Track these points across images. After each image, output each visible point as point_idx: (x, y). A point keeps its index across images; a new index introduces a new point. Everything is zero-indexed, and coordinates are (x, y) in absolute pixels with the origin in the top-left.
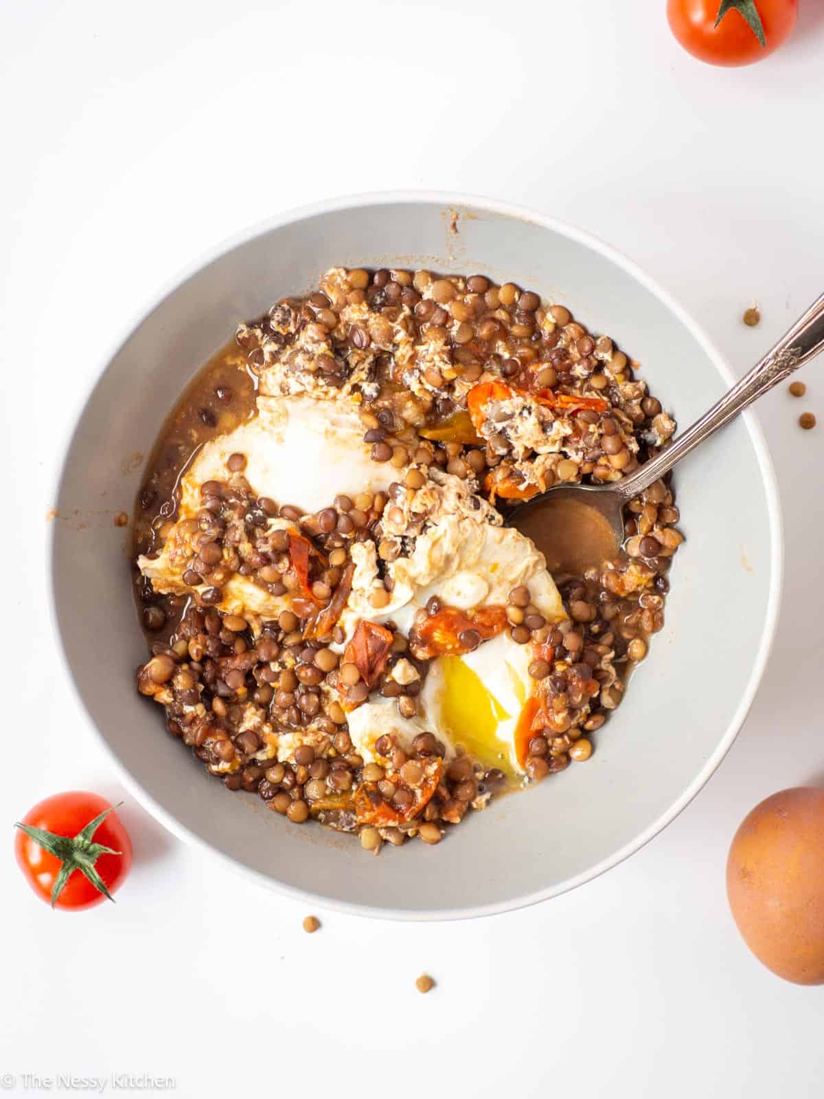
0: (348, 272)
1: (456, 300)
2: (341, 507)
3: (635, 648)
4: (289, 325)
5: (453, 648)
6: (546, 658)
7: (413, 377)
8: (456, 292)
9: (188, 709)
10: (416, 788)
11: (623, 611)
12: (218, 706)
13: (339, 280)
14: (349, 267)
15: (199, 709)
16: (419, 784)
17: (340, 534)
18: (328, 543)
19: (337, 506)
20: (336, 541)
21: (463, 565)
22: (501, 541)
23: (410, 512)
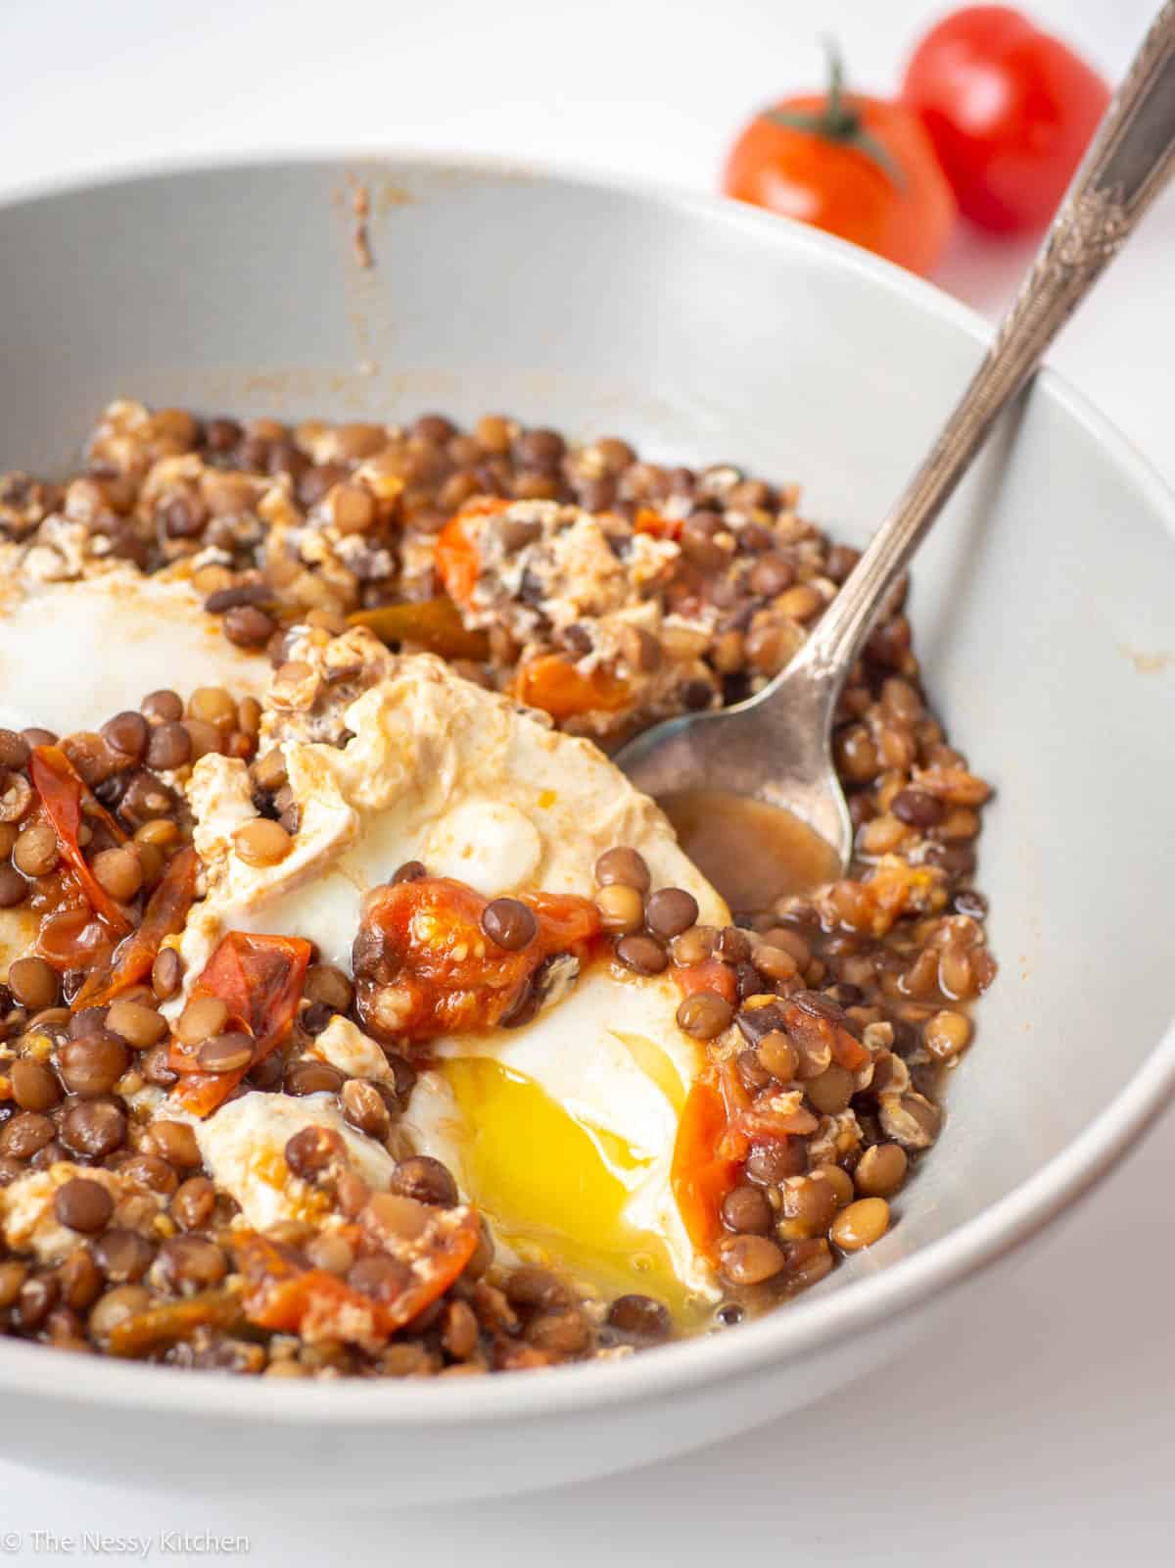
2: (157, 712)
3: (943, 1033)
5: (470, 956)
6: (717, 987)
10: (413, 1255)
11: (889, 967)
16: (420, 1243)
17: (156, 774)
18: (128, 796)
19: (148, 713)
20: (149, 792)
21: (469, 780)
22: (554, 746)
23: (324, 664)
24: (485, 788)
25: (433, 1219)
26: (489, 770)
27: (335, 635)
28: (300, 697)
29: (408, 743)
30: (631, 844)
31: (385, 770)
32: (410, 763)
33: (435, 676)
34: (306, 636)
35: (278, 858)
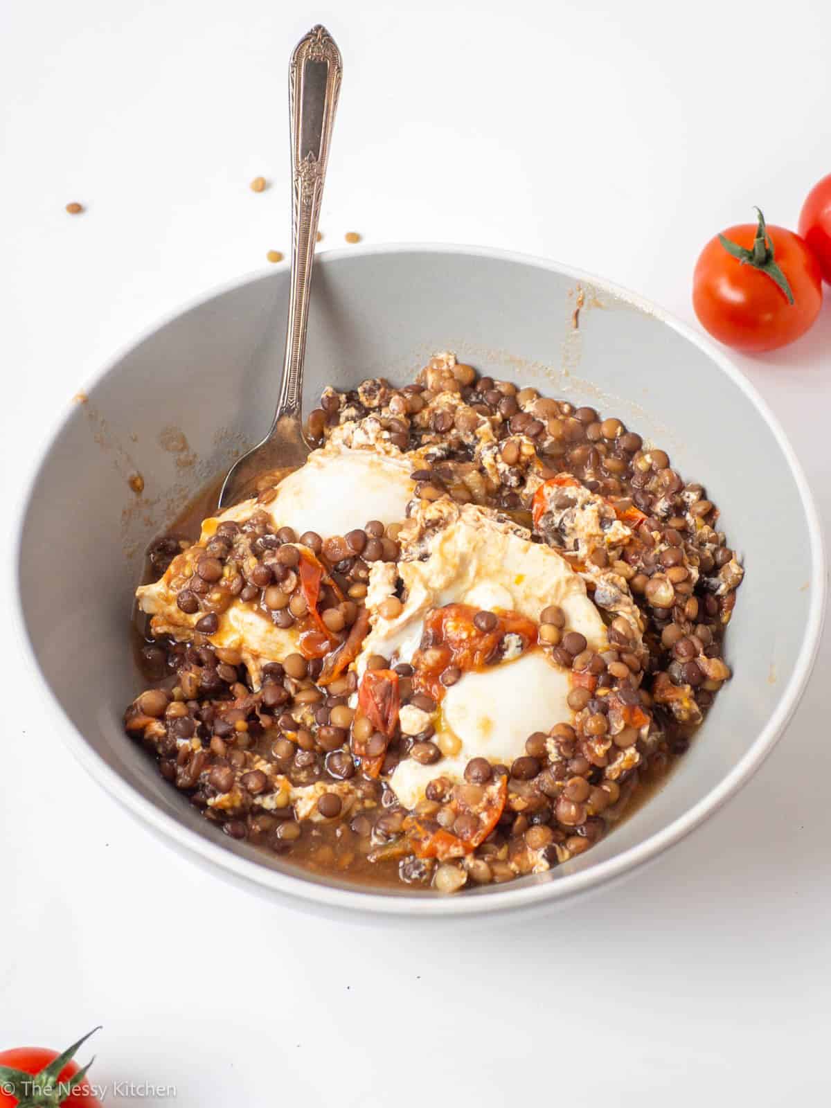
0: (457, 363)
1: (557, 419)
2: (372, 531)
4: (375, 398)
6: (587, 684)
7: (490, 451)
8: (559, 412)
9: (181, 742)
10: (479, 811)
12: (217, 744)
13: (445, 368)
14: (461, 361)
15: (194, 744)
16: (481, 805)
17: (366, 562)
18: (352, 571)
19: (368, 531)
20: (361, 569)
21: (483, 572)
22: (526, 550)
23: (425, 519)
24: (490, 576)
25: (486, 792)
26: (493, 567)
27: (431, 501)
28: (412, 537)
29: (454, 557)
30: (557, 603)
31: (443, 571)
32: (455, 566)
33: (476, 518)
34: (418, 503)
35: (397, 615)
